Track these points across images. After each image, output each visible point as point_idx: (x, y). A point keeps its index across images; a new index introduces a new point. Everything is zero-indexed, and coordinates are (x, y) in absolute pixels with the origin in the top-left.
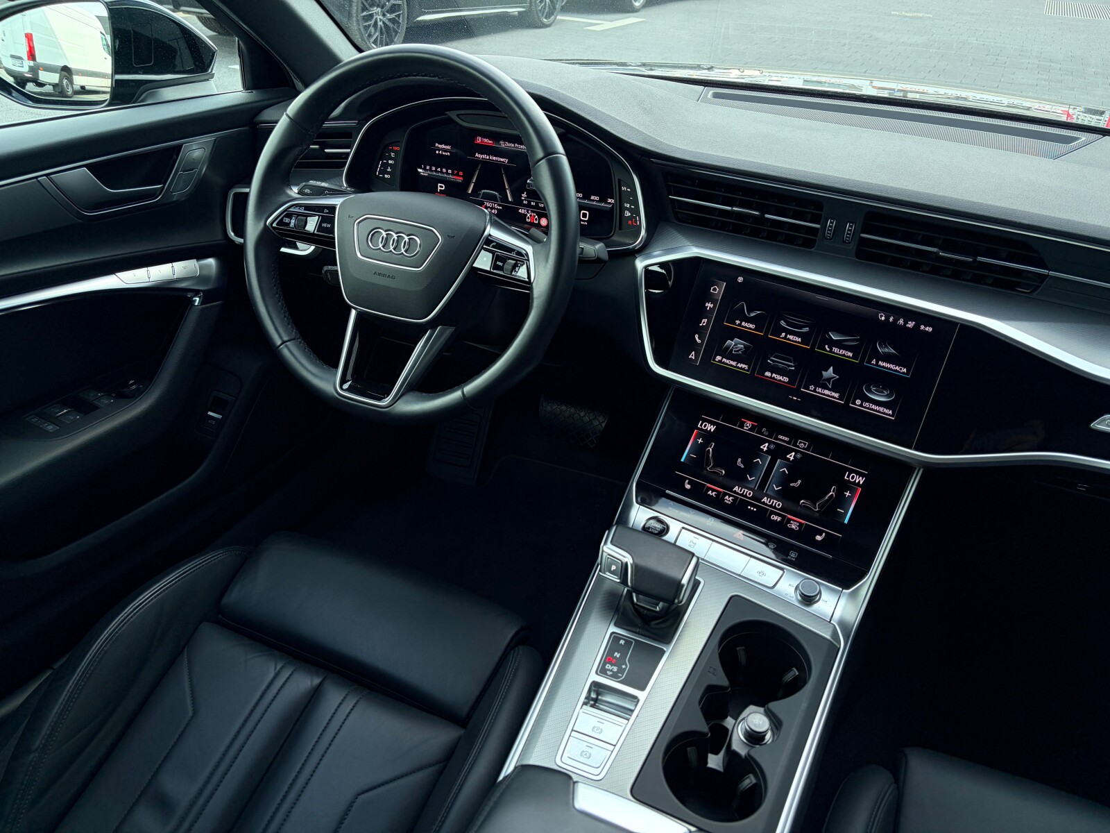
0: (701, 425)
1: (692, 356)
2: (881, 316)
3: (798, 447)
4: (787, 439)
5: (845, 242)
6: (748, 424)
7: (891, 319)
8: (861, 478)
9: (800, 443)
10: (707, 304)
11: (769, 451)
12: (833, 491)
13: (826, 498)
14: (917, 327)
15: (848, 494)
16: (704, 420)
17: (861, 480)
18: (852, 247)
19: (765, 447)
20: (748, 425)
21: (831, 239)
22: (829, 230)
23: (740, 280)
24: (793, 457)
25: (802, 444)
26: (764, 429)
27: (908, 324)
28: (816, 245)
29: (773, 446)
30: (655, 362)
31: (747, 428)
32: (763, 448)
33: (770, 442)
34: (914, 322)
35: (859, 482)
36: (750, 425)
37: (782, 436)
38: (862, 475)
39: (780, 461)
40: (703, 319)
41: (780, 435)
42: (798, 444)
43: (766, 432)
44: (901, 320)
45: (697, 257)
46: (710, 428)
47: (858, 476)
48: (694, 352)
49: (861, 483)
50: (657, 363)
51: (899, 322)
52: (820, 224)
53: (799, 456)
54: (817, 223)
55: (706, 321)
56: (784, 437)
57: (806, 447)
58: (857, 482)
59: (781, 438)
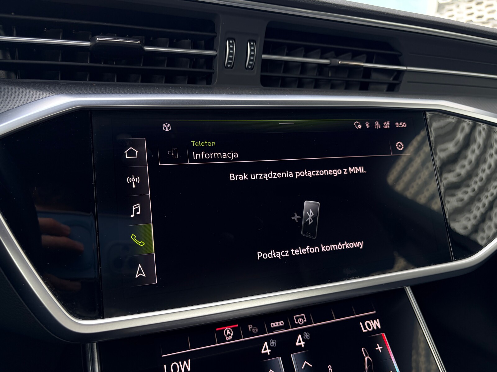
1: (140, 273)
2: (357, 125)
3: (298, 325)
4: (281, 323)
5: (247, 69)
6: (228, 331)
7: (367, 125)
8: (375, 321)
9: (297, 319)
10: (128, 180)
11: (275, 352)
12: (366, 355)
14: (392, 125)
15: (379, 348)
16: (169, 361)
17: (376, 324)
18: (257, 72)
19: (266, 350)
21: (232, 68)
22: (230, 54)
23: (167, 127)
24: (303, 342)
25: (300, 319)
26: (250, 327)
27: (384, 125)
28: (216, 79)
29: (274, 341)
30: (72, 316)
31: (231, 338)
32: (265, 351)
33: (267, 339)
34: (388, 122)
35: (377, 327)
36: (231, 333)
37: (274, 324)
38: (372, 318)
39: (293, 355)
40: (133, 206)
41: (271, 324)
42: (296, 322)
43: (254, 330)
44: (377, 123)
45: (79, 108)
46: (183, 367)
47: (371, 321)
48: (140, 266)
49: (379, 327)
50: (76, 315)
51: (375, 125)
52: (215, 50)
53: (307, 336)
54: (211, 49)
55: (138, 208)
56: (277, 323)
57: (305, 320)
58: (375, 328)
59: (274, 326)
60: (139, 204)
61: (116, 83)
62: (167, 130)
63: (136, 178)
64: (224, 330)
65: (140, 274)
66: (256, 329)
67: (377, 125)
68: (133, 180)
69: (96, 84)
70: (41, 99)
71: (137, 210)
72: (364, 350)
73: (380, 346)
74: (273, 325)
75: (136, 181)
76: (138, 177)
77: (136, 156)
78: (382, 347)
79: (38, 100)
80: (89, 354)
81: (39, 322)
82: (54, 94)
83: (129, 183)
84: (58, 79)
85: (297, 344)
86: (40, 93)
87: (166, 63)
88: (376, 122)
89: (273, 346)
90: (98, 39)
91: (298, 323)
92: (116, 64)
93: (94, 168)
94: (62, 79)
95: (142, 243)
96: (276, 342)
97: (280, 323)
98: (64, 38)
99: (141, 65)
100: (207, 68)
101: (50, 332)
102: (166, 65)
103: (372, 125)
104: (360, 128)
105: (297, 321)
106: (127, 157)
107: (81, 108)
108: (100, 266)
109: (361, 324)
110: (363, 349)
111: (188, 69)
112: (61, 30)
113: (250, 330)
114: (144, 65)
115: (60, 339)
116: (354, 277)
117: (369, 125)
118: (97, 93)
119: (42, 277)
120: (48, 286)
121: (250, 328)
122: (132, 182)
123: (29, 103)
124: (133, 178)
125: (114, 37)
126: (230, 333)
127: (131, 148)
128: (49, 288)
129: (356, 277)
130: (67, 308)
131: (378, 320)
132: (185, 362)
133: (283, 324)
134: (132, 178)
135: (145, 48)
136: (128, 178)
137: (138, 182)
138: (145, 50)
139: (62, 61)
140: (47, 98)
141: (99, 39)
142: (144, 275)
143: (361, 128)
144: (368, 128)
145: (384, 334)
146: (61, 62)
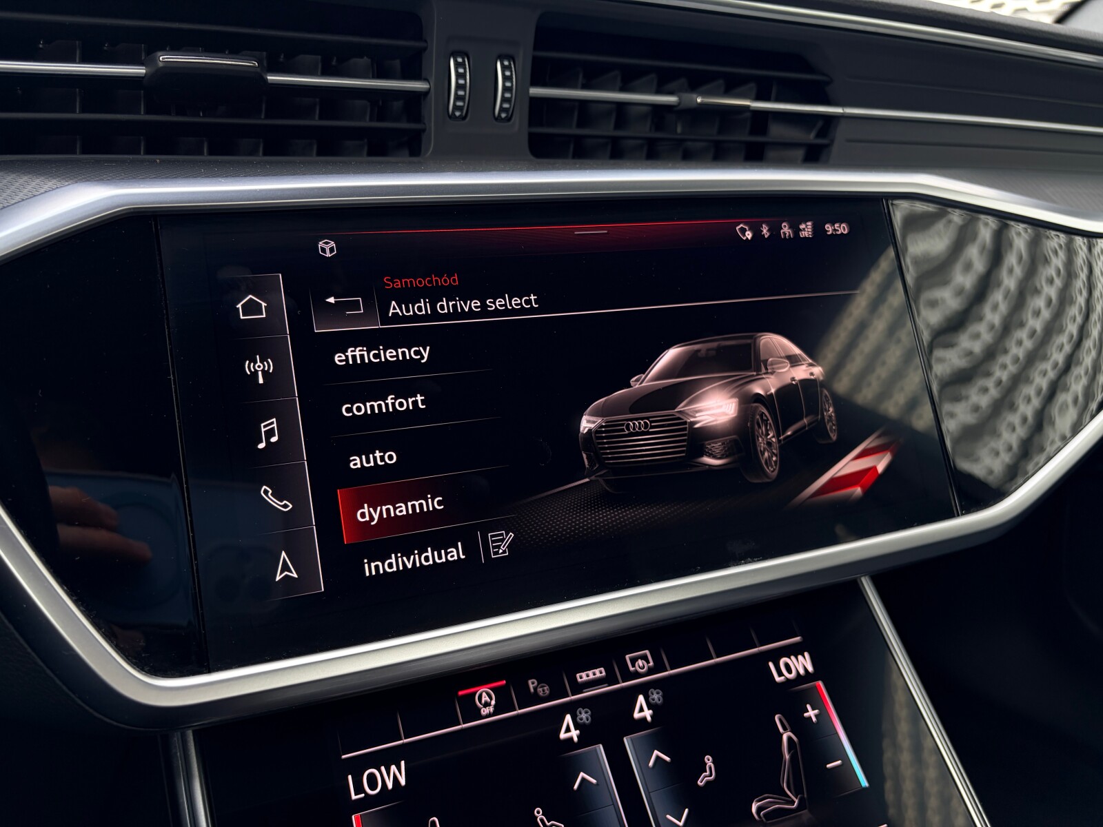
0: (359, 789)
1: (285, 570)
2: (743, 231)
3: (637, 675)
4: (599, 673)
5: (498, 119)
6: (485, 696)
7: (765, 231)
8: (800, 657)
9: (633, 661)
10: (248, 367)
11: (589, 735)
12: (785, 729)
13: (787, 756)
14: (818, 230)
15: (811, 713)
16: (358, 767)
17: (802, 664)
18: (519, 126)
19: (569, 731)
20: (485, 698)
21: (463, 118)
22: (458, 87)
23: (327, 247)
24: (649, 709)
25: (640, 662)
26: (532, 684)
27: (801, 230)
28: (431, 142)
29: (586, 712)
30: (139, 671)
31: (491, 709)
32: (568, 735)
33: (571, 708)
34: (809, 223)
35: (806, 669)
36: (491, 698)
37: (584, 674)
38: (794, 651)
39: (629, 740)
40: (262, 425)
41: (578, 675)
42: (632, 669)
43: (541, 689)
44: (785, 226)
45: (129, 211)
46: (389, 778)
47: (793, 657)
48: (283, 554)
49: (810, 669)
50: (146, 669)
51: (782, 231)
52: (426, 80)
53: (656, 696)
54: (417, 77)
55: (273, 428)
56: (590, 673)
57: (651, 664)
58: (802, 672)
59: (585, 678)
60: (274, 420)
61: (206, 157)
62: (328, 255)
63: (265, 363)
64: (475, 693)
65: (286, 573)
66: (545, 688)
67: (786, 230)
68: (259, 367)
69: (162, 161)
70: (42, 193)
71: (270, 433)
72: (780, 720)
73: (813, 709)
74: (583, 677)
75: (266, 369)
76: (269, 360)
77: (262, 315)
78: (816, 711)
79: (35, 196)
80: (180, 762)
81: (65, 688)
82: (70, 183)
83: (249, 373)
84: (75, 153)
85: (637, 715)
86: (38, 181)
87: (317, 112)
88: (783, 224)
89: (584, 724)
90: (161, 58)
91: (636, 671)
92: (204, 116)
93: (170, 344)
94: (84, 152)
95: (285, 504)
96: (590, 713)
97: (597, 671)
98: (85, 60)
99: (263, 117)
100: (409, 121)
101: (91, 711)
102: (317, 117)
103: (775, 229)
104: (749, 237)
105: (634, 666)
106: (242, 317)
107: (132, 210)
108: (196, 559)
109: (771, 665)
110: (777, 718)
111: (366, 123)
112: (77, 42)
113: (532, 690)
114: (267, 117)
115: (115, 723)
116: (751, 558)
117: (768, 231)
118: (167, 178)
119: (65, 588)
120: (81, 608)
121: (531, 686)
122: (256, 371)
123: (16, 203)
124: (259, 364)
125: (197, 54)
126: (489, 700)
127: (250, 296)
128: (83, 612)
129: (756, 559)
130: (127, 654)
131: (806, 654)
132: (393, 768)
133: (604, 674)
134: (255, 362)
135: (269, 78)
136: (247, 362)
137: (271, 371)
138: (269, 82)
139: (83, 111)
140: (54, 191)
141: (164, 58)
142: (295, 575)
143: (752, 238)
144: (766, 237)
145: (821, 683)
146: (80, 113)
